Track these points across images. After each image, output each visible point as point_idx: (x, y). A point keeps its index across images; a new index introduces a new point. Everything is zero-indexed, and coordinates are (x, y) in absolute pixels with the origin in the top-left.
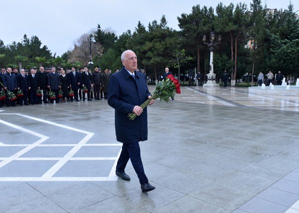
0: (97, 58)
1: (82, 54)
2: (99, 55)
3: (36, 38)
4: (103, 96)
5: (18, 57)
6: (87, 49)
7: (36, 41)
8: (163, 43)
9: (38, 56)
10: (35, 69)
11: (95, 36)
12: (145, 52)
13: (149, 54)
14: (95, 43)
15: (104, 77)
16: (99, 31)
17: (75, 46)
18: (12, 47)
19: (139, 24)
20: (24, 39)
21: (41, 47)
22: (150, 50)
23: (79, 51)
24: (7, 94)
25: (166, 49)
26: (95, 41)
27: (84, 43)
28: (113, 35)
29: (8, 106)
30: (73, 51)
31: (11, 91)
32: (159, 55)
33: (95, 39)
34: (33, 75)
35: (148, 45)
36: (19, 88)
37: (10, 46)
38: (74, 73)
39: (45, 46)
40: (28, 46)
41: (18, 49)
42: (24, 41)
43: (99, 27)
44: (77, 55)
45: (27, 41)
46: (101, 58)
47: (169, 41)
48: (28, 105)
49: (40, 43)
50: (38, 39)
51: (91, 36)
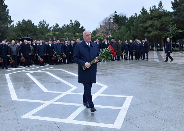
0: (114, 33)
1: (105, 31)
2: (116, 31)
3: (77, 22)
4: (117, 58)
5: (67, 33)
6: (108, 27)
7: (77, 23)
8: (160, 21)
9: (78, 33)
10: (74, 41)
11: (113, 18)
12: (147, 28)
13: (150, 29)
14: (112, 23)
15: (117, 46)
16: (116, 15)
17: (101, 25)
18: (63, 27)
19: (143, 9)
20: (70, 23)
21: (80, 27)
22: (151, 26)
23: (103, 28)
24: (56, 56)
25: (162, 25)
26: (113, 22)
27: (106, 23)
28: (125, 17)
29: (57, 64)
30: (99, 29)
31: (59, 55)
32: (157, 30)
33: (113, 20)
34: (72, 45)
35: (149, 22)
36: (64, 53)
37: (62, 27)
38: (98, 43)
39: (82, 26)
40: (72, 26)
41: (67, 28)
42: (71, 24)
43: (116, 12)
44: (101, 31)
45: (72, 23)
46: (117, 33)
47: (164, 19)
48: (69, 64)
49: (79, 25)
50: (78, 22)
51: (111, 18)
